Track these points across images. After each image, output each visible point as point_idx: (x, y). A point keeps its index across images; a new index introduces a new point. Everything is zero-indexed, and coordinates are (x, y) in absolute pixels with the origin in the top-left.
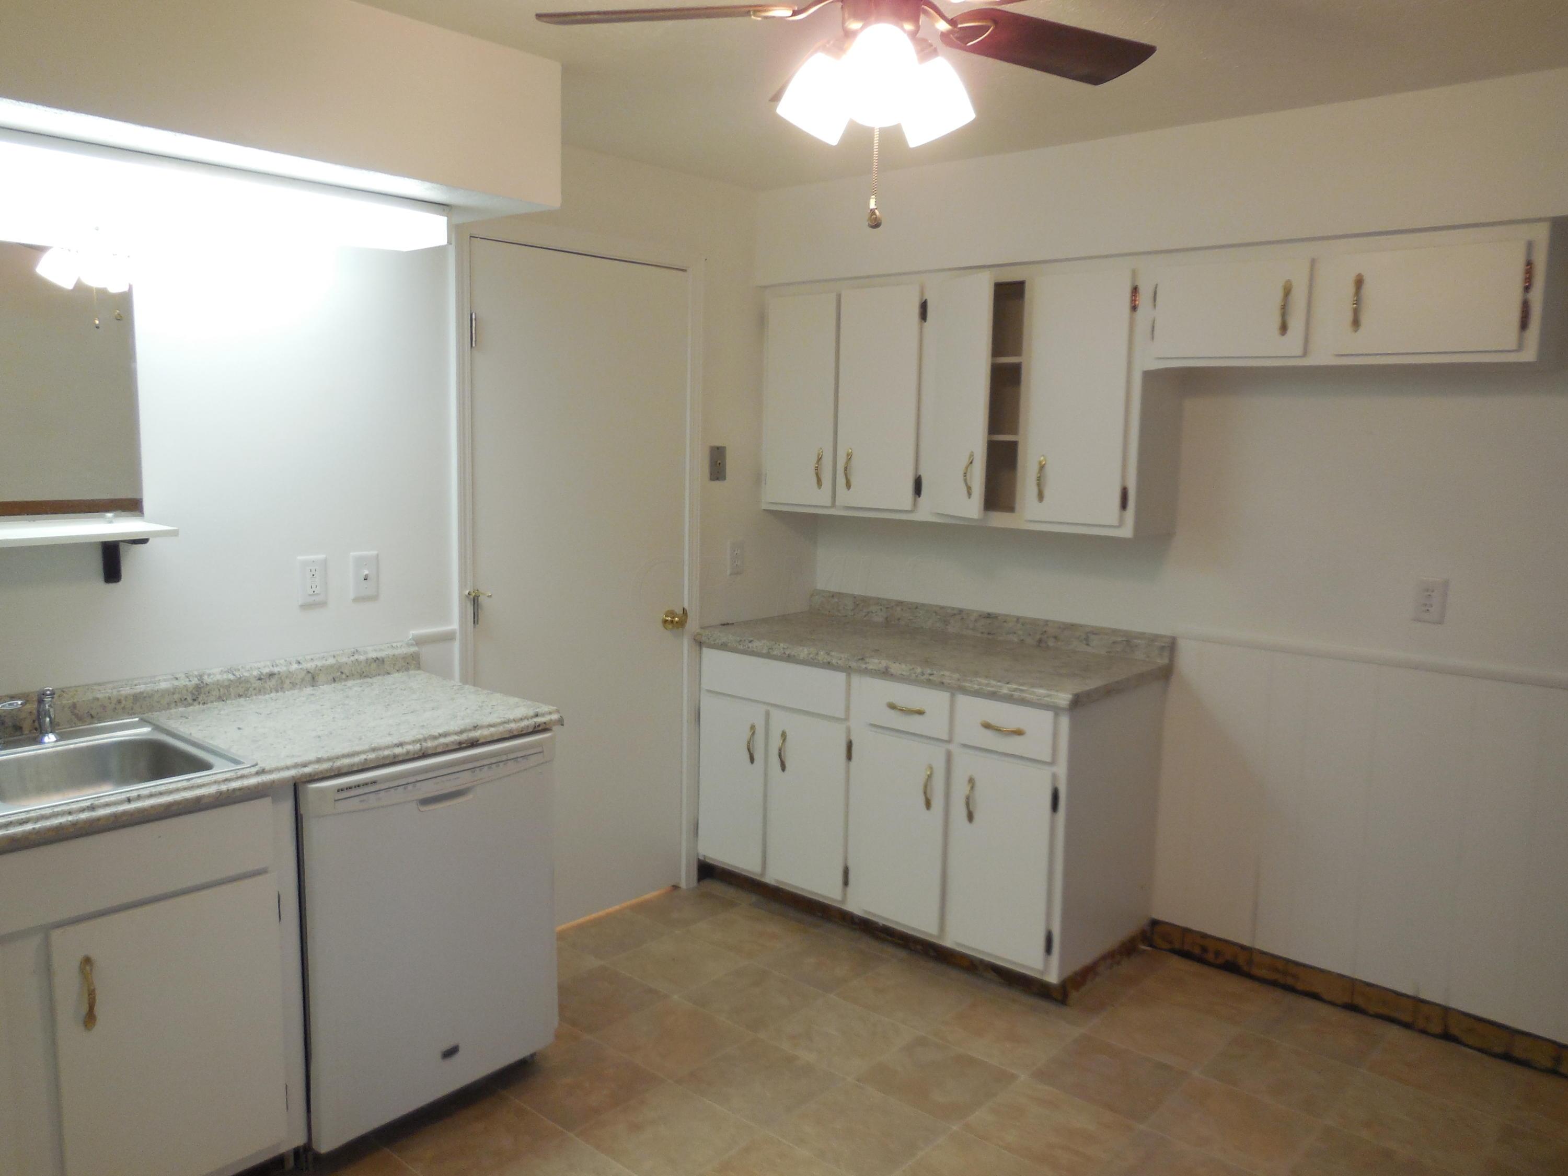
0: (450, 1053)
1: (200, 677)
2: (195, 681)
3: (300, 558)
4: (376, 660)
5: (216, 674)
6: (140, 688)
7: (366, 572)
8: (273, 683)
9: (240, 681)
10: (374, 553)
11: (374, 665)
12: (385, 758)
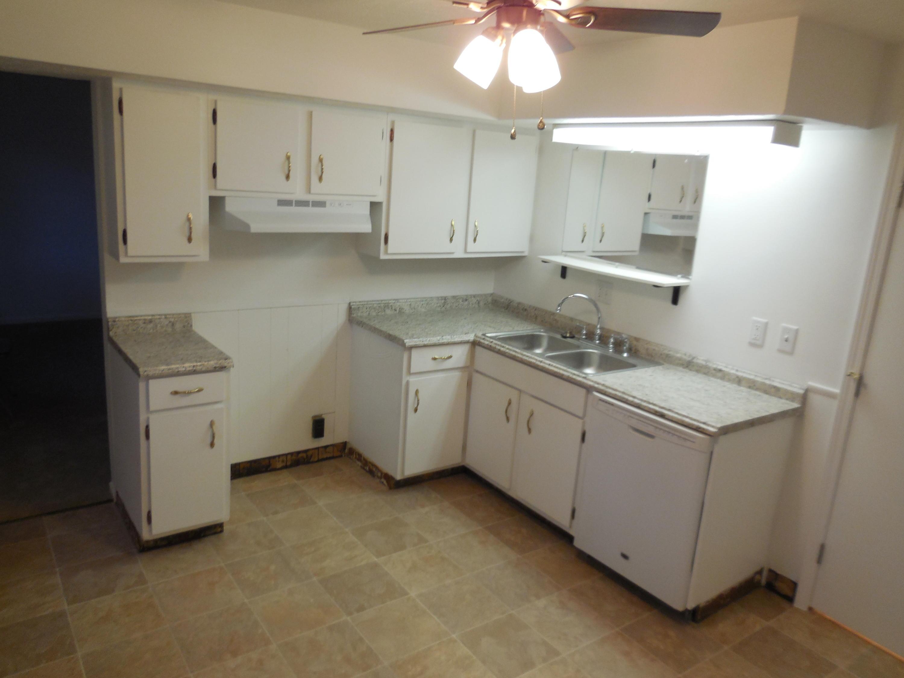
0: (625, 557)
1: (694, 358)
2: (690, 359)
3: (755, 318)
4: (775, 387)
5: (700, 360)
6: (671, 353)
7: (786, 337)
8: (719, 374)
9: (707, 367)
10: (795, 327)
11: (773, 390)
12: (624, 398)
